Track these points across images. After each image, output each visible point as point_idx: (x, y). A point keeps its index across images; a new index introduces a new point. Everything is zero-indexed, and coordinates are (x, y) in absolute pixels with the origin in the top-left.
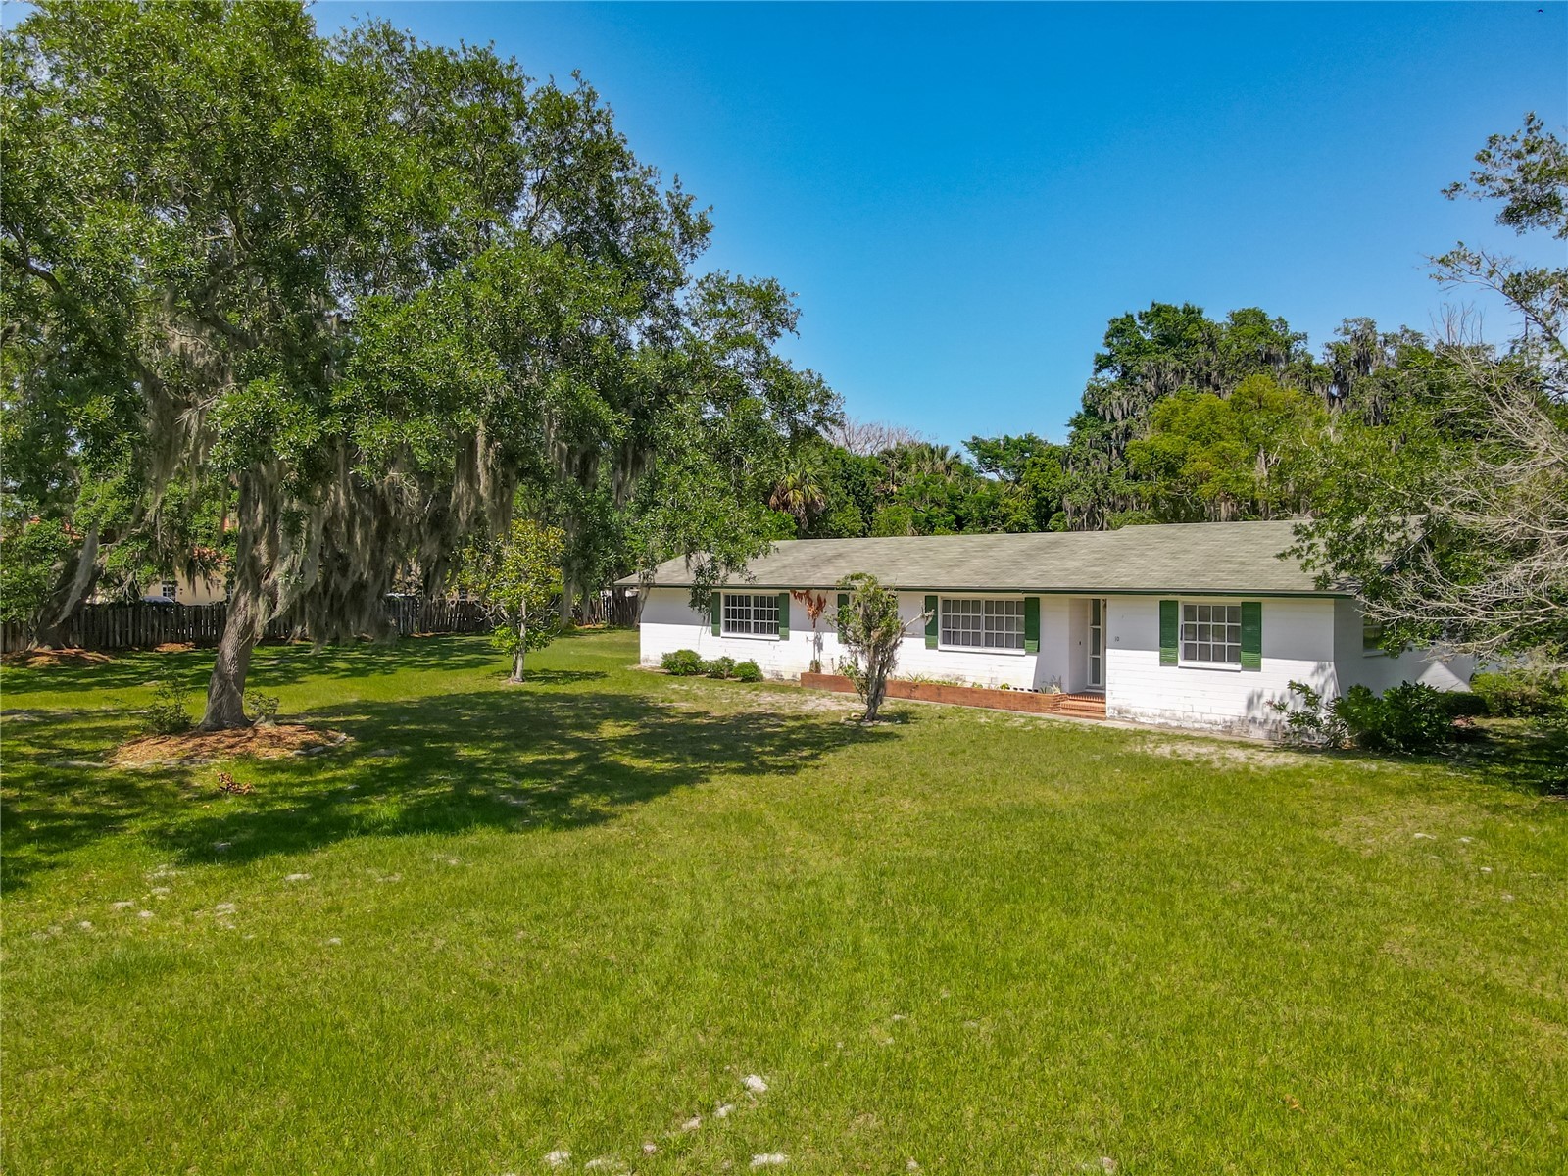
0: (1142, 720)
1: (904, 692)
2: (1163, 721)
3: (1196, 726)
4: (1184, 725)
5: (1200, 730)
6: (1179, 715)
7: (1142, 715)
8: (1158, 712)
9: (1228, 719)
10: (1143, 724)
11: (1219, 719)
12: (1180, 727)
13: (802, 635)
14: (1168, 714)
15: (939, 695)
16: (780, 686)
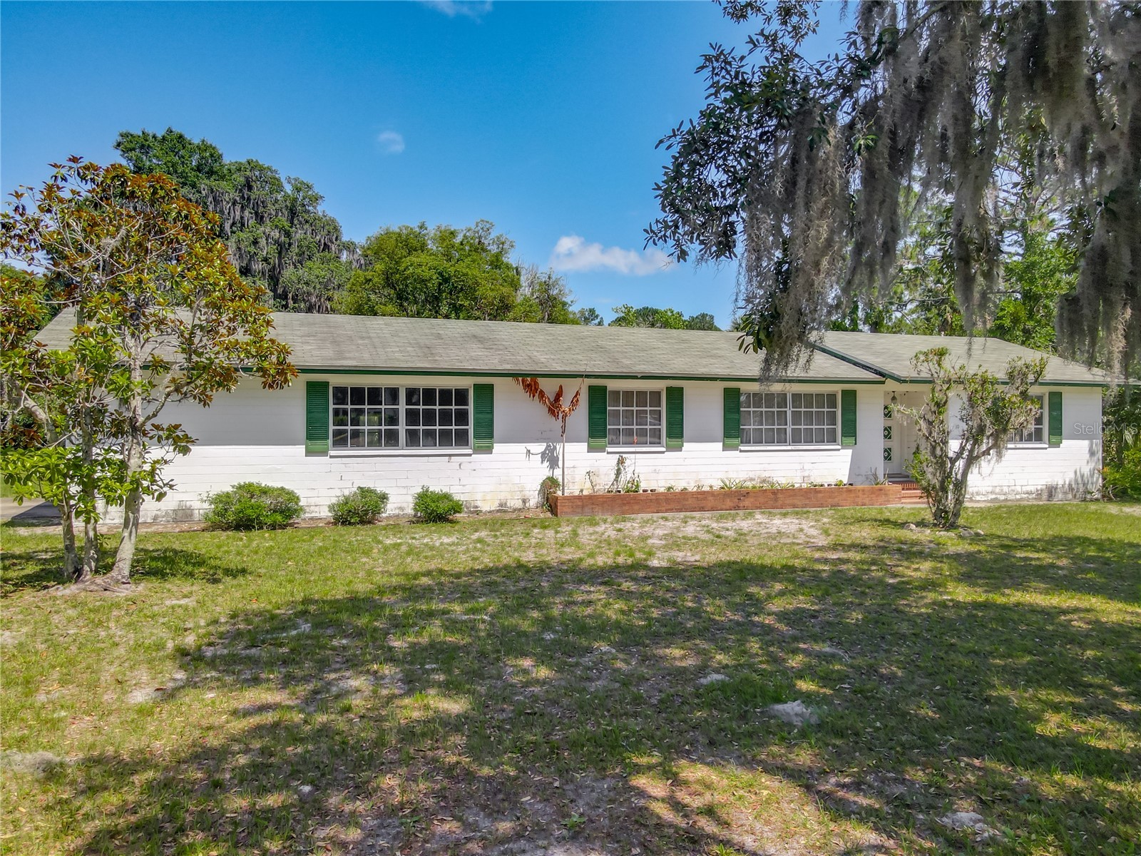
0: (978, 498)
1: (729, 503)
2: (993, 496)
3: (1018, 497)
4: (1010, 497)
5: (1021, 499)
6: (1006, 489)
7: (978, 494)
8: (990, 489)
9: (1039, 488)
10: (978, 501)
11: (1033, 489)
12: (1006, 500)
13: (521, 448)
14: (997, 490)
15: (776, 500)
16: (502, 519)
